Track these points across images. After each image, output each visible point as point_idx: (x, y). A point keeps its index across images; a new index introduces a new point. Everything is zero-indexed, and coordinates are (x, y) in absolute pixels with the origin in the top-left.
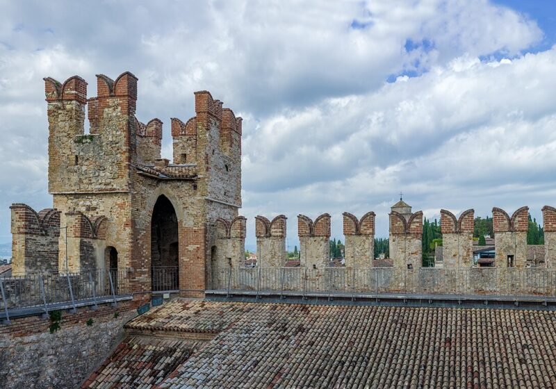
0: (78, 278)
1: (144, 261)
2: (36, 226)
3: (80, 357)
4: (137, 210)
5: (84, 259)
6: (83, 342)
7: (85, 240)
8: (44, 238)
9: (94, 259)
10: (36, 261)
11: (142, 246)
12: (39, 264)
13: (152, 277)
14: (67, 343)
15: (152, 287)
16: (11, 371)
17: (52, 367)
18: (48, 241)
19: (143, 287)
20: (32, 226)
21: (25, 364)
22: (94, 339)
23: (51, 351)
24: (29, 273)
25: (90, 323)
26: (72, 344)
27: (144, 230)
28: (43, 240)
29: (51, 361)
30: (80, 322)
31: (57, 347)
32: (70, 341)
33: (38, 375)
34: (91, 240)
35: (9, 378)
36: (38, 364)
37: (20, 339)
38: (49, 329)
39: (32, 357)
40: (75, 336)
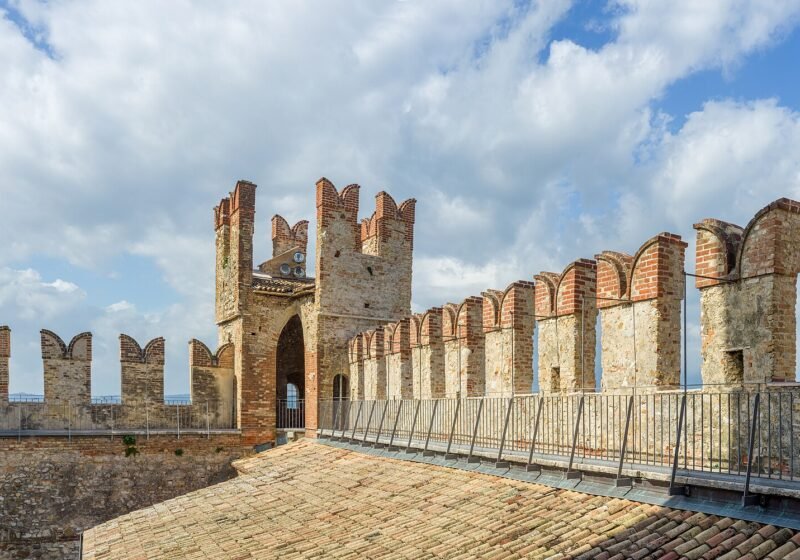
0: (189, 408)
1: (262, 393)
2: (134, 355)
3: (164, 486)
4: (253, 334)
5: (200, 389)
6: (169, 472)
7: (201, 368)
8: (145, 366)
9: (215, 390)
10: (136, 388)
11: (260, 374)
12: (139, 391)
13: (277, 412)
14: (147, 470)
15: (277, 423)
16: (79, 485)
17: (126, 489)
18: (150, 369)
19: (260, 421)
20: (129, 354)
21: (95, 481)
22: (184, 471)
23: (126, 474)
24: (127, 400)
25: (179, 453)
26: (154, 471)
27: (263, 356)
28: (143, 368)
29: (126, 483)
30: (166, 450)
31: (134, 471)
32: (151, 468)
33: (109, 494)
34: (210, 369)
35: (77, 491)
36: (110, 484)
37: (89, 457)
38: (124, 453)
39: (103, 476)
40: (159, 464)
